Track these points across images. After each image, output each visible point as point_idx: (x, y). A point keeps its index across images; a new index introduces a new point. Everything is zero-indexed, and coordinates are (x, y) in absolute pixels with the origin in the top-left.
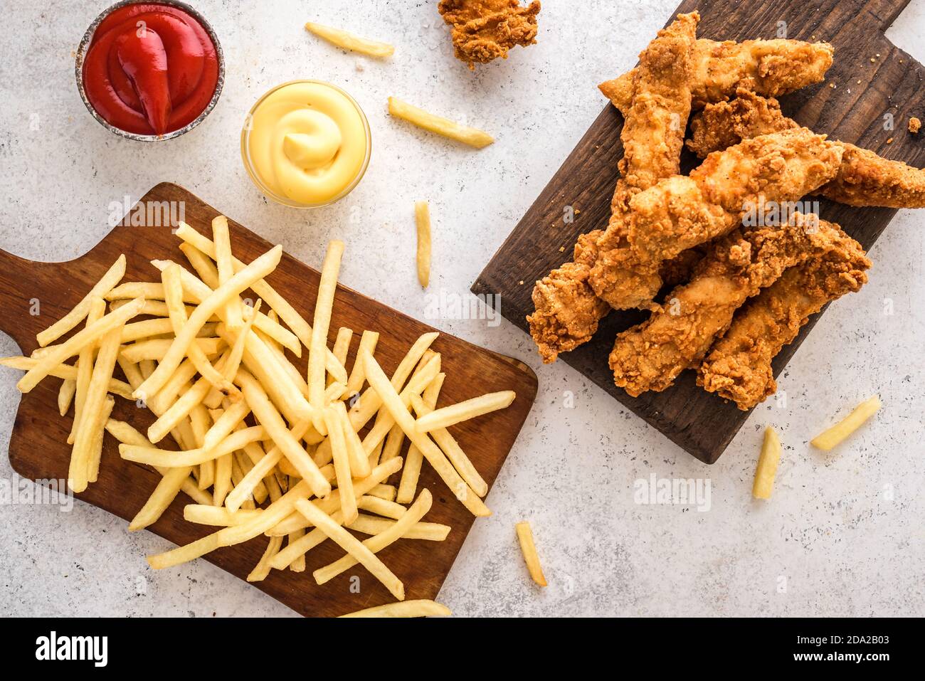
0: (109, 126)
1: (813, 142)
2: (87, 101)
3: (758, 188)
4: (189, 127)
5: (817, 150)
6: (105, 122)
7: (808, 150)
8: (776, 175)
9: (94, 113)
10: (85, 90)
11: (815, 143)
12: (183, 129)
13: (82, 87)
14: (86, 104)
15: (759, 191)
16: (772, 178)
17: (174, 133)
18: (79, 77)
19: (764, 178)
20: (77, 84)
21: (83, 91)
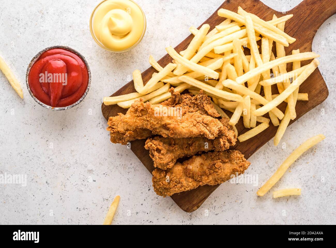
0: (33, 96)
1: (237, 158)
2: (28, 83)
3: (209, 174)
4: (66, 108)
5: (238, 162)
6: (32, 94)
7: (234, 161)
8: (217, 170)
9: (29, 89)
10: (29, 78)
11: (238, 159)
12: (63, 108)
13: (28, 76)
14: (27, 84)
15: (209, 175)
16: (215, 170)
17: (59, 108)
18: (28, 71)
19: (212, 170)
20: (26, 74)
21: (28, 78)
